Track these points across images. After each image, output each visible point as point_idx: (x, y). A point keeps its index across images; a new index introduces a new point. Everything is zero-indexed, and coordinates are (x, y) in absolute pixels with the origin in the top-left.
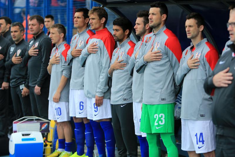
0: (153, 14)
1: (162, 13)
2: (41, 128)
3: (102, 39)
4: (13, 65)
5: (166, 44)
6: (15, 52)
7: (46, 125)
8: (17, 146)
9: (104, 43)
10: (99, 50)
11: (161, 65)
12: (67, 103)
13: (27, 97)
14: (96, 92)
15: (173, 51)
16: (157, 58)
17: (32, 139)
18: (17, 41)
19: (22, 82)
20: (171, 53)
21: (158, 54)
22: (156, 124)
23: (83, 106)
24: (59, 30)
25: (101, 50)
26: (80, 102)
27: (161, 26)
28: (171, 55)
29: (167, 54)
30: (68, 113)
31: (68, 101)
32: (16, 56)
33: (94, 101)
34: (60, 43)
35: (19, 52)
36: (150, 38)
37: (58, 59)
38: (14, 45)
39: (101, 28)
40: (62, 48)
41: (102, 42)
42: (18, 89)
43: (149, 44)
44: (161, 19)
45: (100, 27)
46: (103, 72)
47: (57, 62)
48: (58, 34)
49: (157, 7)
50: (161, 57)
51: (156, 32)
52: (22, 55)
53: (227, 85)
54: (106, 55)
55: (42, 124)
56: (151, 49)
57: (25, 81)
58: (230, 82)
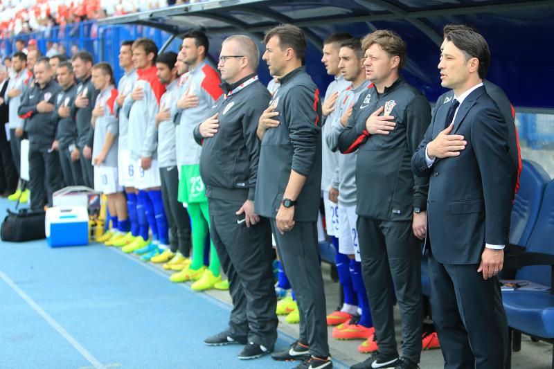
0: (186, 47)
1: (198, 45)
2: (89, 201)
3: (149, 80)
4: (59, 118)
5: (204, 85)
6: (63, 100)
7: (95, 198)
8: (53, 226)
9: (152, 85)
10: (145, 95)
11: (199, 113)
12: (116, 169)
13: (78, 162)
14: (142, 151)
15: (211, 94)
16: (193, 104)
17: (74, 217)
18: (66, 85)
19: (72, 140)
20: (208, 96)
21: (193, 99)
22: (193, 190)
23: (133, 171)
24: (104, 71)
25: (147, 95)
26: (129, 167)
27: (198, 61)
28: (209, 99)
29: (204, 98)
30: (117, 182)
31: (116, 165)
32: (64, 106)
33: (139, 163)
34: (105, 88)
35: (67, 100)
36: (187, 77)
37: (102, 109)
38: (63, 92)
39: (149, 67)
40: (108, 95)
41: (149, 85)
42: (66, 151)
43: (185, 85)
44: (197, 53)
45: (147, 64)
46: (150, 125)
47: (102, 114)
48: (102, 77)
49: (191, 37)
50: (197, 102)
51: (193, 70)
52: (71, 104)
53: (213, 135)
54: (154, 101)
55: (90, 197)
56: (186, 93)
57: (75, 140)
58: (216, 131)
